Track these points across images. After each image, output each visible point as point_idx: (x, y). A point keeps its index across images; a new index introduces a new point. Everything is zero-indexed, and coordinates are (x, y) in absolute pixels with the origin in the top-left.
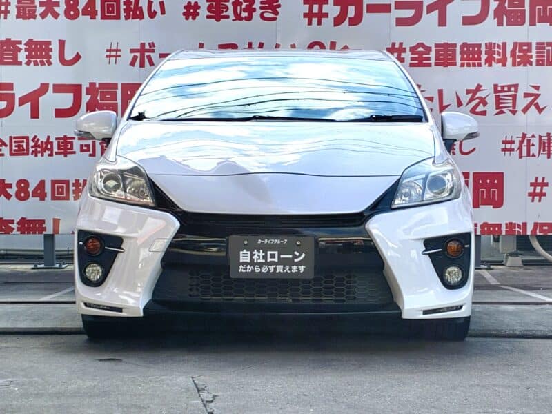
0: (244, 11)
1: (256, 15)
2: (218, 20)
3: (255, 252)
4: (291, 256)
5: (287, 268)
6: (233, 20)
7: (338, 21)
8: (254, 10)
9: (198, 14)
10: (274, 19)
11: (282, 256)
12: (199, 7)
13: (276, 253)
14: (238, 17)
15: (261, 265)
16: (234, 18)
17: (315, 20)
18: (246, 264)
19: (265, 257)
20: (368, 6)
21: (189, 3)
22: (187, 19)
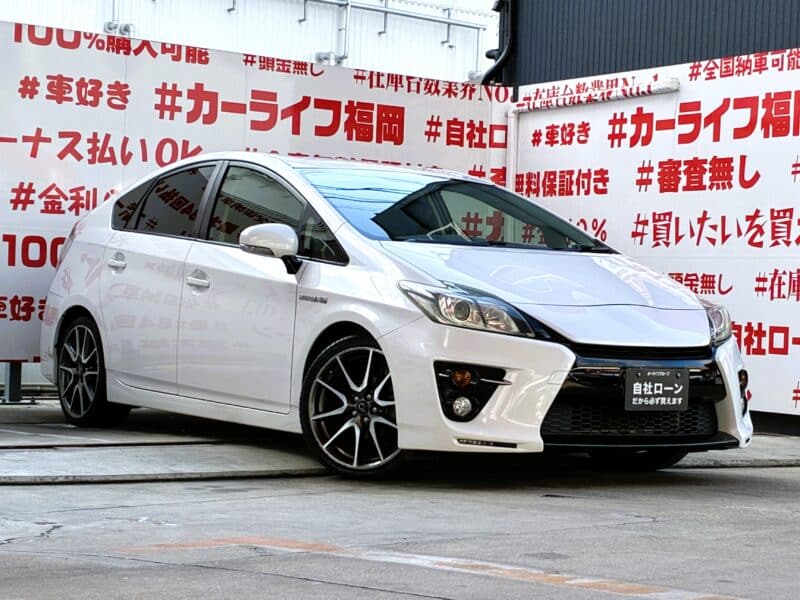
0: (90, 95)
1: (104, 100)
2: (59, 102)
3: (645, 384)
4: (671, 388)
5: (669, 400)
6: (77, 104)
7: (192, 117)
8: (101, 94)
9: (37, 92)
10: (122, 107)
11: (666, 388)
12: (38, 84)
13: (661, 385)
14: (82, 101)
15: (649, 397)
16: (77, 101)
17: (167, 114)
18: (637, 396)
19: (652, 390)
20: (223, 103)
21: (27, 78)
22: (23, 96)
